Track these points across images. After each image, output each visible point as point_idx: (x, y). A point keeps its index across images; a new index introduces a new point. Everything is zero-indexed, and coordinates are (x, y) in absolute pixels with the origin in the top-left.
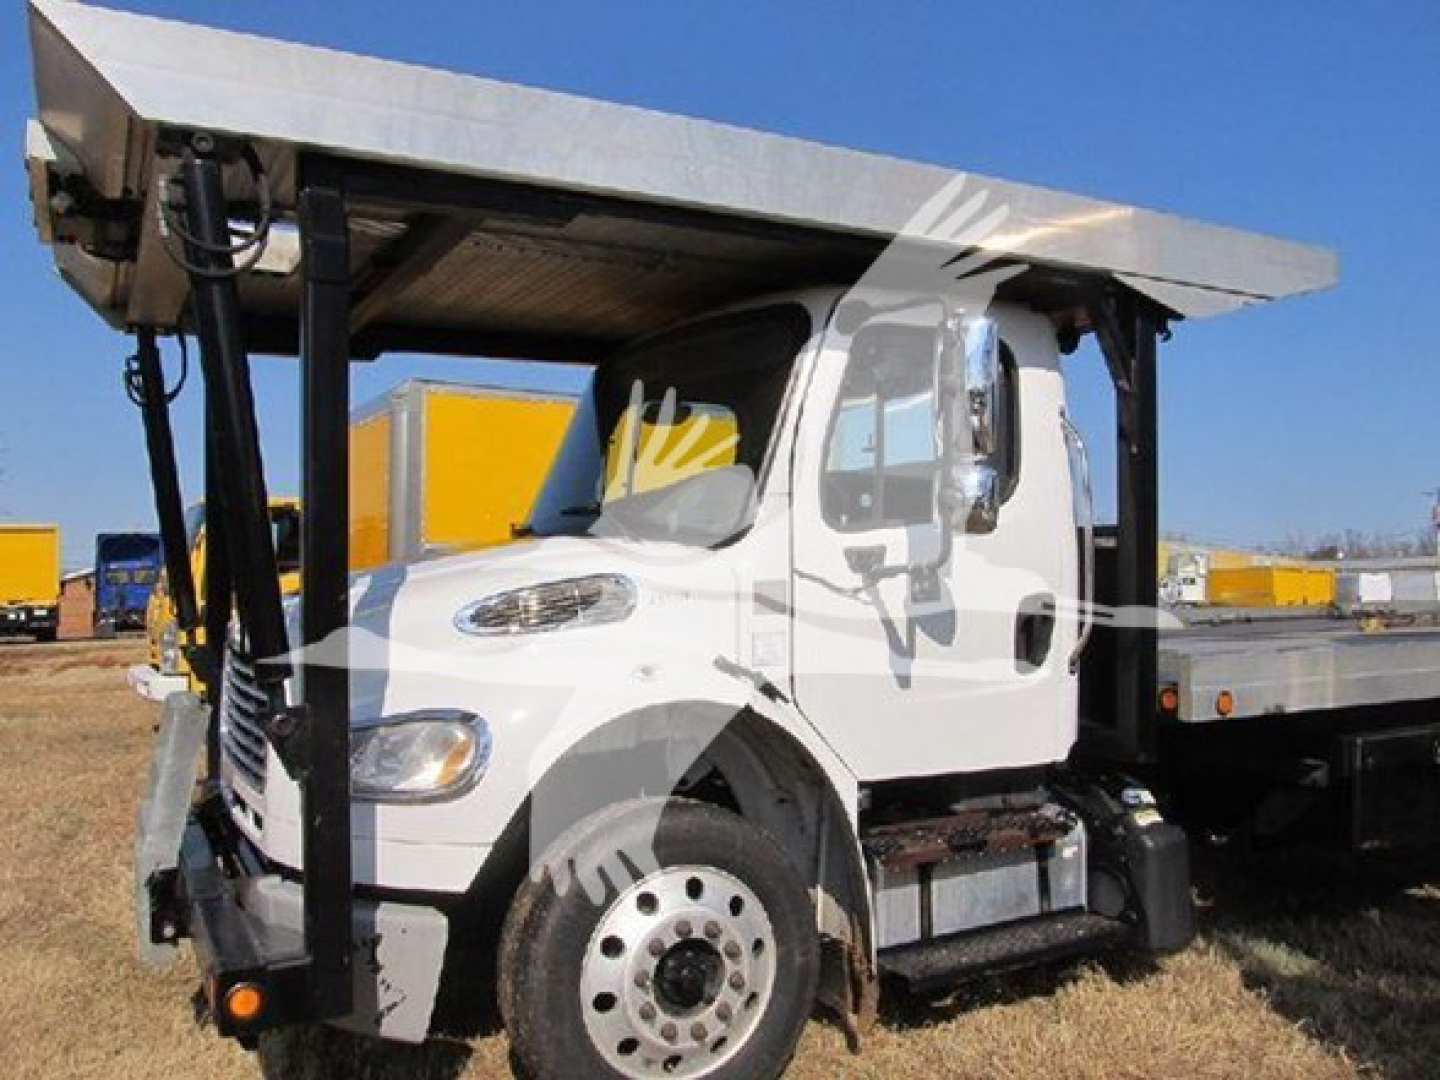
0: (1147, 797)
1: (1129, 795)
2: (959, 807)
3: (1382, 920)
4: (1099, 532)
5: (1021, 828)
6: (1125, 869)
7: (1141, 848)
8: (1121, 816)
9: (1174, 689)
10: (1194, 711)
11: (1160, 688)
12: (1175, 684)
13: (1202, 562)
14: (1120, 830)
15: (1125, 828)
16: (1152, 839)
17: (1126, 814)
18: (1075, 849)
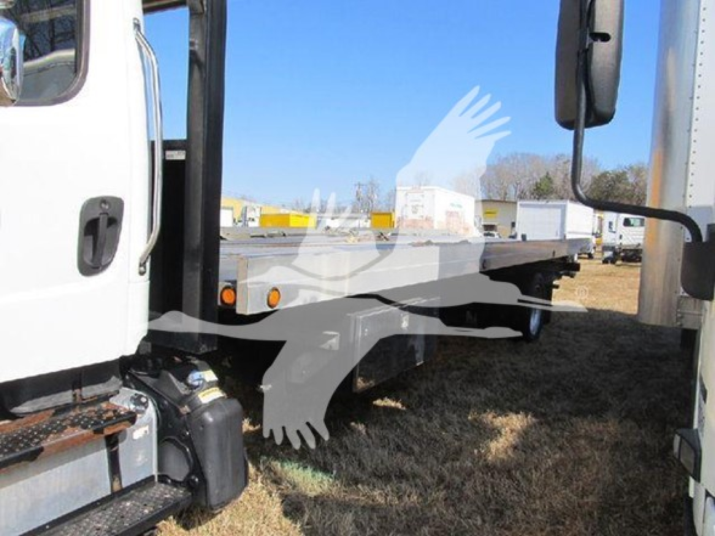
0: (210, 376)
1: (194, 377)
2: (24, 408)
3: (367, 432)
4: (168, 145)
5: (85, 427)
6: (189, 441)
7: (203, 423)
8: (186, 396)
9: (233, 286)
10: (249, 306)
11: (222, 285)
12: (234, 282)
13: (258, 210)
14: (185, 409)
15: (189, 406)
16: (212, 416)
17: (191, 394)
18: (147, 428)
